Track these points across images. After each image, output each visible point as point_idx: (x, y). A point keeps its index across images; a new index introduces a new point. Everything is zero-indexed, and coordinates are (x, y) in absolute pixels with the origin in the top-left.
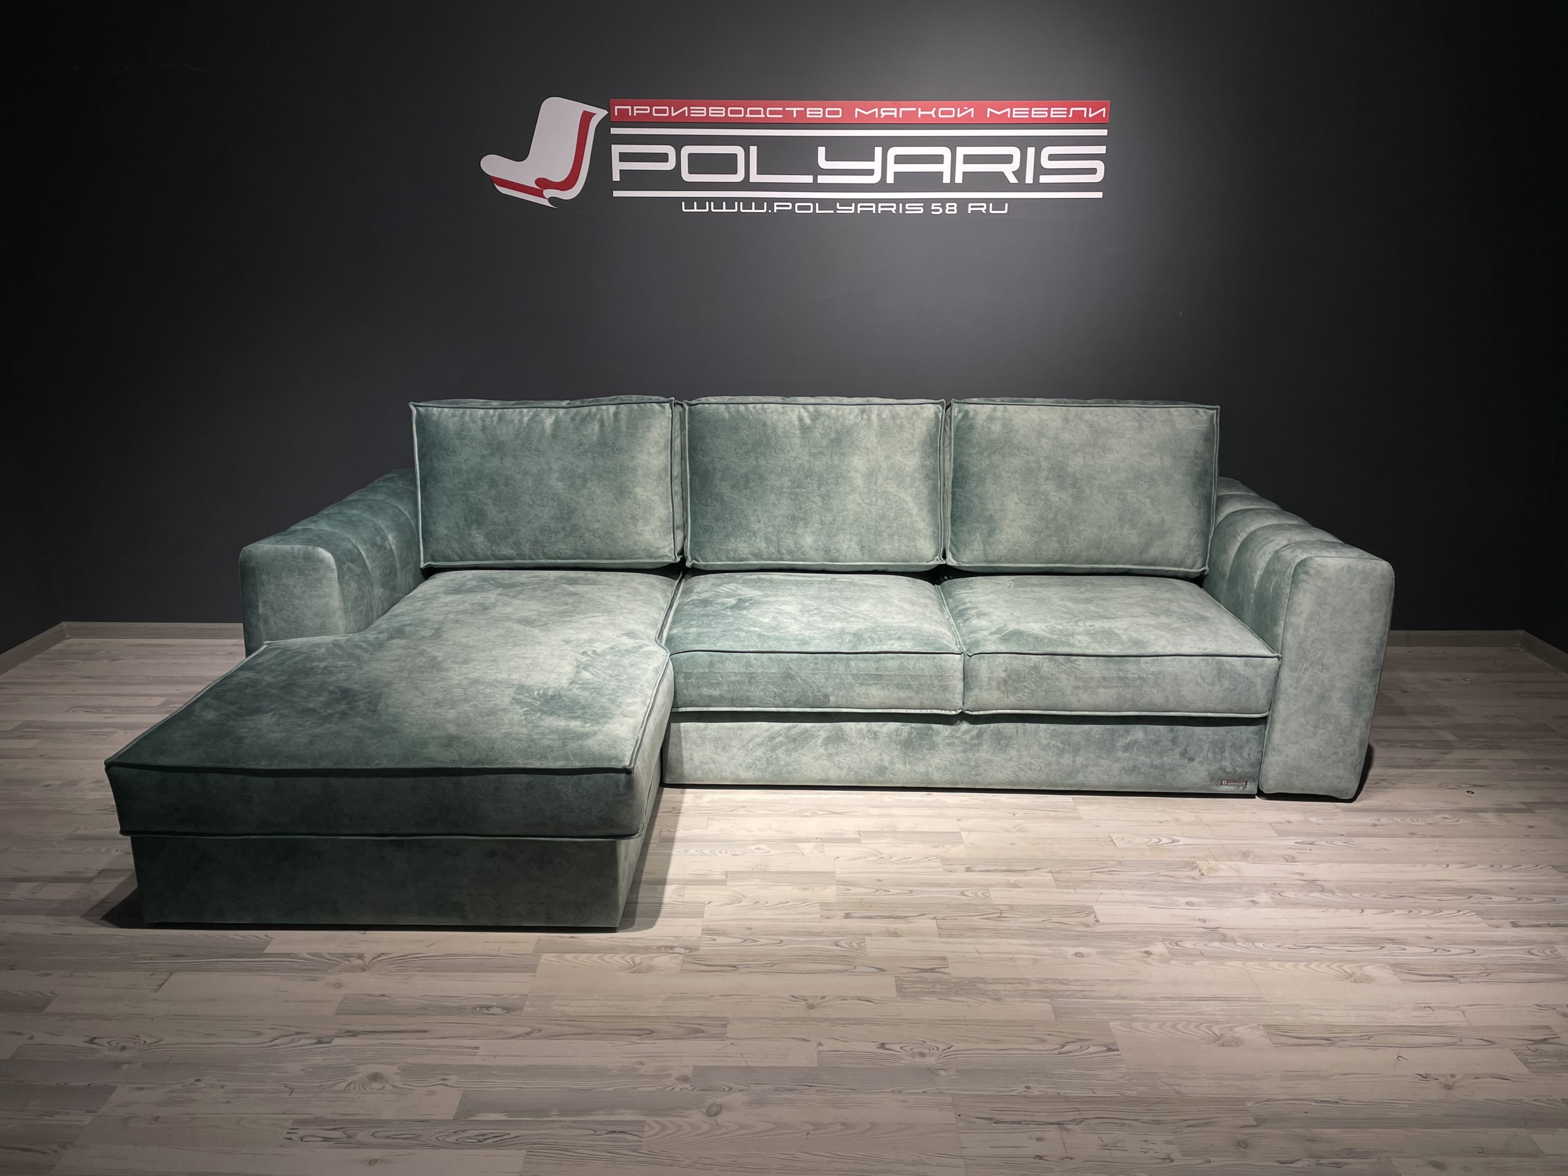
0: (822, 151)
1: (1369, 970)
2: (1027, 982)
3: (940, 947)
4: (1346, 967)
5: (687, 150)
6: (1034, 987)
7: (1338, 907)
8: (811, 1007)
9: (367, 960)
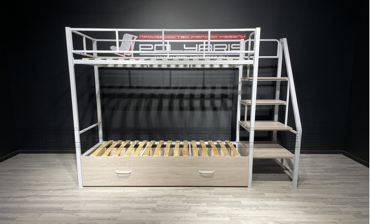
0: (185, 45)
1: (298, 212)
2: (225, 214)
3: (207, 208)
4: (294, 212)
5: (155, 45)
6: (226, 215)
7: (293, 201)
8: (179, 218)
9: (84, 211)
